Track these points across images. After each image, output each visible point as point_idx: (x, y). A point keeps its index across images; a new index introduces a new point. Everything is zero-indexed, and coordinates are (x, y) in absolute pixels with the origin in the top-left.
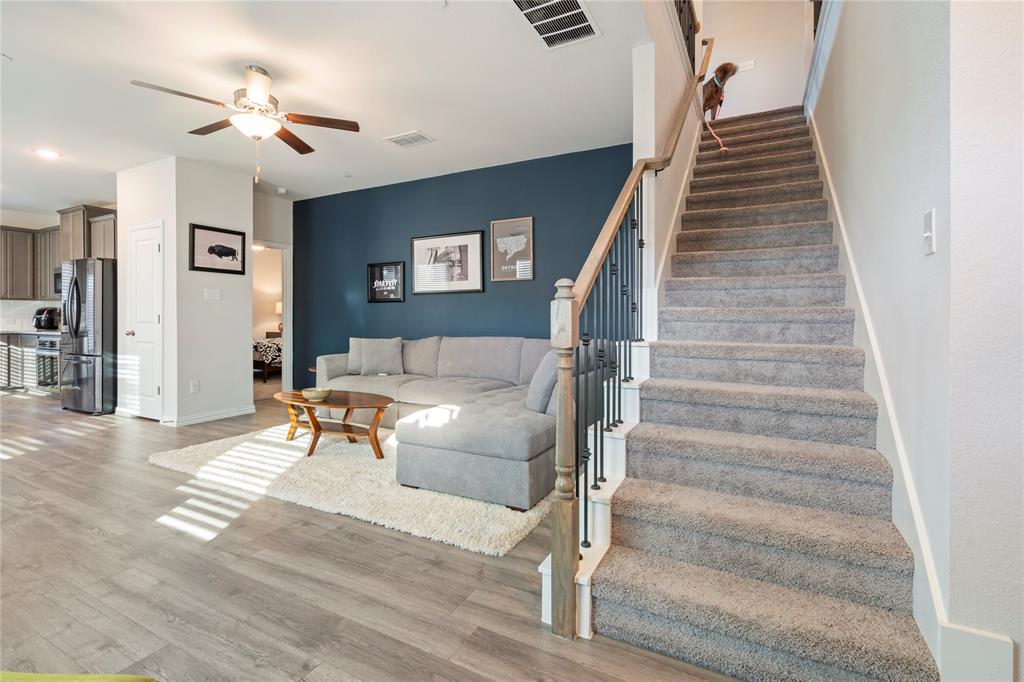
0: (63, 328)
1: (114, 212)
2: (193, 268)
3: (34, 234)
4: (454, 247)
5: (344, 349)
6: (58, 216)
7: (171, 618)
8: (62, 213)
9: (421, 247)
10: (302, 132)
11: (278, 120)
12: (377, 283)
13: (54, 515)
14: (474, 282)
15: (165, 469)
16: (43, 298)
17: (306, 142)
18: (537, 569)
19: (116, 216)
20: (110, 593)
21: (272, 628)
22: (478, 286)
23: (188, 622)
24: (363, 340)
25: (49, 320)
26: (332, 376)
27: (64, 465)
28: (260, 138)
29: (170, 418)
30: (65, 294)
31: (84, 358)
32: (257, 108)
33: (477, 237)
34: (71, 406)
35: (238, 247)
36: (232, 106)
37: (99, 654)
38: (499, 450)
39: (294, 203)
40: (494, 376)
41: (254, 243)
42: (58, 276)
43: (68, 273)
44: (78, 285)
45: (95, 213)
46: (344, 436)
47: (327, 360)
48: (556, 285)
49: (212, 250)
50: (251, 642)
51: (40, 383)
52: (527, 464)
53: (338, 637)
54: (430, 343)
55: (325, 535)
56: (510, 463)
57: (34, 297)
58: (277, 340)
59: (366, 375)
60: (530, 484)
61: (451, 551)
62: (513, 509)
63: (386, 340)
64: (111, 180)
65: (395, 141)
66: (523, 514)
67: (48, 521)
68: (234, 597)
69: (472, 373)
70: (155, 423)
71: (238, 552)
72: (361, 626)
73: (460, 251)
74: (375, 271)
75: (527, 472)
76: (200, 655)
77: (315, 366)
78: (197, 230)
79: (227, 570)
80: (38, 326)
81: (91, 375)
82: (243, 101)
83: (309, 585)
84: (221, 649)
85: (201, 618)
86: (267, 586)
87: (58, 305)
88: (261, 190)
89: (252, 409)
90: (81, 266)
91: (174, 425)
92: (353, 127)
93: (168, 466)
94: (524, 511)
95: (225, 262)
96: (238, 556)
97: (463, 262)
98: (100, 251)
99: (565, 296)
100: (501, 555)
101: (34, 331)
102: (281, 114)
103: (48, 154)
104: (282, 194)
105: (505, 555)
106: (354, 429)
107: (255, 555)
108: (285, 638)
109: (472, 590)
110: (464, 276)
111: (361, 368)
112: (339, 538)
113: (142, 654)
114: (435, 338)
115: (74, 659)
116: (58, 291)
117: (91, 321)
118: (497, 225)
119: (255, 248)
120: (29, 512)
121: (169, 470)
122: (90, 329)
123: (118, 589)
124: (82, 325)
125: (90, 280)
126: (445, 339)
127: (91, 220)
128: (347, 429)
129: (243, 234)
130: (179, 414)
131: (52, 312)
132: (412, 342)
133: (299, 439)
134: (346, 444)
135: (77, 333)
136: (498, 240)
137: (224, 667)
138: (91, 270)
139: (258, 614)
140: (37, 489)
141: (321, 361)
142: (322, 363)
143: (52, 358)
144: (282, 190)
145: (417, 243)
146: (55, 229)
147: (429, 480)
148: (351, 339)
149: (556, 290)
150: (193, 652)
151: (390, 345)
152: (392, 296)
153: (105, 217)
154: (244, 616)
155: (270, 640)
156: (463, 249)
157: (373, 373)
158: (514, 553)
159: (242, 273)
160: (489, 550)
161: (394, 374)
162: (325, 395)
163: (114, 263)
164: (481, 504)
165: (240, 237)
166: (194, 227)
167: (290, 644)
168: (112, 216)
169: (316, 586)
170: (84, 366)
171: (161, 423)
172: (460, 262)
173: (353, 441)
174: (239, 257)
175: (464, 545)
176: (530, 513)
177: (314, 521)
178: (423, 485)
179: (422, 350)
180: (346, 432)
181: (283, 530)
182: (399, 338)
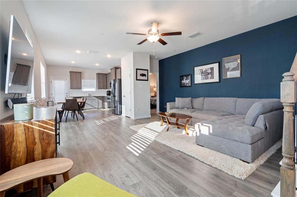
0: (112, 95)
1: (120, 68)
2: (137, 80)
3: (106, 74)
4: (209, 68)
5: (174, 101)
6: (110, 70)
7: (140, 173)
8: (111, 69)
9: (197, 69)
10: (164, 38)
11: (159, 36)
12: (183, 81)
13: (113, 138)
14: (216, 79)
15: (133, 130)
16: (108, 89)
17: (165, 41)
18: (270, 194)
19: (121, 69)
20: (126, 162)
21: (167, 184)
22: (217, 80)
23: (144, 175)
24: (179, 98)
25: (109, 93)
26: (171, 108)
27: (114, 126)
28: (154, 42)
29: (133, 117)
30: (112, 87)
31: (115, 102)
32: (154, 34)
33: (217, 64)
34: (113, 113)
35: (146, 74)
36: (147, 35)
37: (126, 178)
38: (237, 139)
39: (159, 61)
40: (225, 111)
41: (150, 73)
42: (111, 83)
43: (112, 82)
44: (114, 85)
45: (117, 69)
46: (176, 126)
47: (170, 104)
48: (283, 75)
49: (141, 75)
50: (161, 187)
51: (108, 107)
52: (250, 146)
53: (188, 194)
54: (201, 99)
55: (176, 157)
56: (242, 144)
57: (106, 88)
58: (154, 98)
59: (181, 108)
60: (252, 153)
61: (221, 172)
62: (243, 161)
63: (186, 98)
64: (120, 60)
65: (190, 37)
66: (248, 164)
67: (112, 140)
68: (154, 171)
69: (217, 110)
70: (129, 118)
71: (153, 157)
72: (194, 192)
73: (211, 69)
74: (182, 78)
75: (251, 149)
76: (149, 187)
77: (166, 105)
78: (138, 70)
79: (151, 162)
80: (107, 95)
81: (117, 106)
82: (151, 32)
83: (175, 172)
84: (154, 187)
85: (147, 175)
86: (163, 170)
87: (111, 90)
88: (151, 58)
89: (150, 116)
90: (115, 81)
91: (134, 119)
92: (180, 33)
93: (133, 129)
94: (248, 163)
95: (144, 78)
96: (154, 158)
97: (212, 73)
98: (118, 77)
99: (290, 79)
100: (243, 179)
101: (106, 96)
102: (160, 34)
103: (109, 56)
104: (157, 59)
105: (244, 180)
106: (179, 125)
107: (158, 159)
108: (171, 189)
109: (235, 191)
110: (212, 77)
111: (179, 106)
112: (181, 159)
113: (135, 182)
114: (202, 98)
115: (121, 178)
116: (111, 87)
117: (117, 94)
118: (225, 59)
119: (150, 74)
120: (109, 137)
121: (134, 130)
122: (117, 95)
123: (127, 161)
124: (115, 94)
125: (116, 84)
126: (206, 98)
127: (116, 70)
128: (177, 124)
129: (147, 70)
130: (135, 116)
131: (109, 91)
132: (195, 99)
133: (163, 126)
134: (176, 129)
135: (114, 96)
136: (225, 64)
137: (155, 193)
138: (116, 82)
139: (162, 178)
140: (110, 131)
141: (168, 104)
142: (168, 105)
143: (110, 102)
144: (156, 57)
145: (195, 68)
146: (110, 73)
147: (207, 145)
148: (176, 98)
149: (283, 77)
150: (147, 185)
151: (188, 100)
152: (188, 85)
153: (118, 69)
154: (158, 178)
155: (167, 188)
156: (212, 69)
157: (183, 108)
158: (248, 179)
159: (147, 80)
160: (237, 176)
161: (189, 109)
162: (171, 114)
163: (121, 79)
164: (229, 156)
165: (147, 71)
166: (137, 69)
167: (173, 192)
168: (120, 69)
169: (177, 174)
170: (116, 104)
171: (131, 118)
172: (211, 73)
173: (179, 128)
174: (147, 76)
175: (226, 171)
176: (251, 164)
177: (172, 151)
178: (205, 146)
179: (198, 102)
180: (177, 125)
181: (164, 153)
182: (190, 98)
